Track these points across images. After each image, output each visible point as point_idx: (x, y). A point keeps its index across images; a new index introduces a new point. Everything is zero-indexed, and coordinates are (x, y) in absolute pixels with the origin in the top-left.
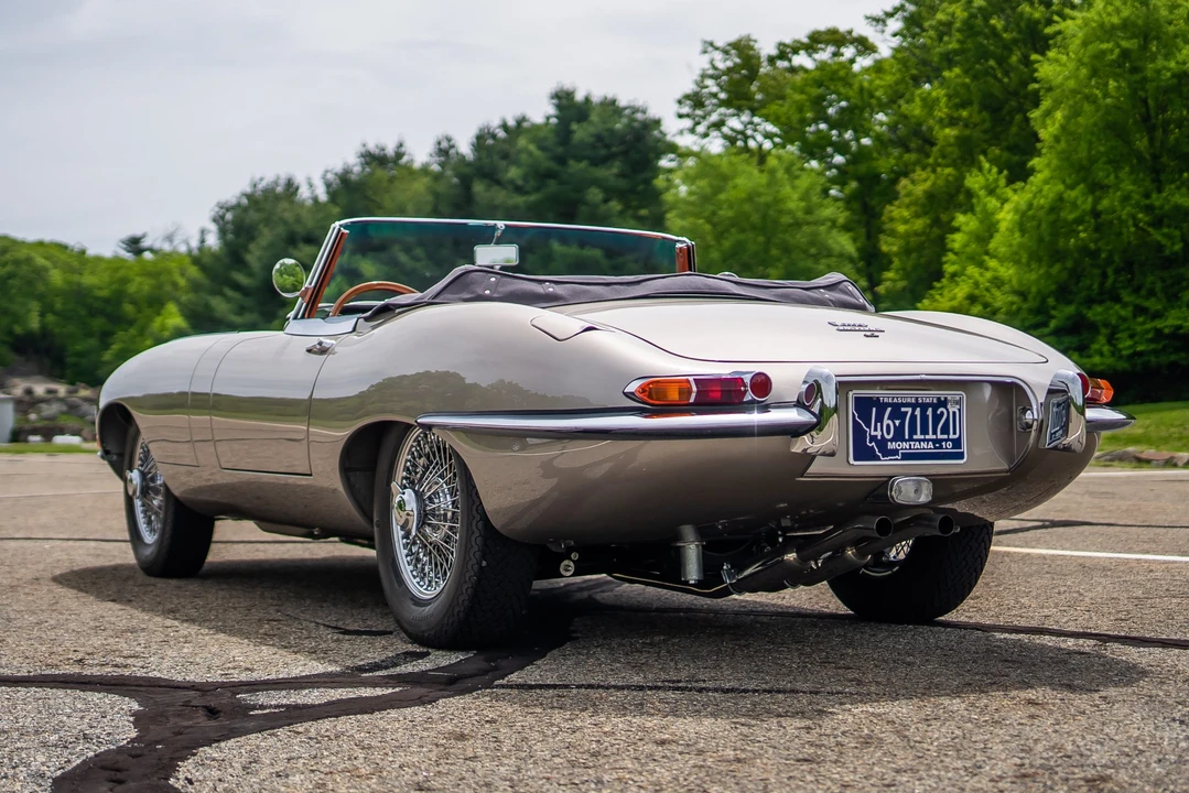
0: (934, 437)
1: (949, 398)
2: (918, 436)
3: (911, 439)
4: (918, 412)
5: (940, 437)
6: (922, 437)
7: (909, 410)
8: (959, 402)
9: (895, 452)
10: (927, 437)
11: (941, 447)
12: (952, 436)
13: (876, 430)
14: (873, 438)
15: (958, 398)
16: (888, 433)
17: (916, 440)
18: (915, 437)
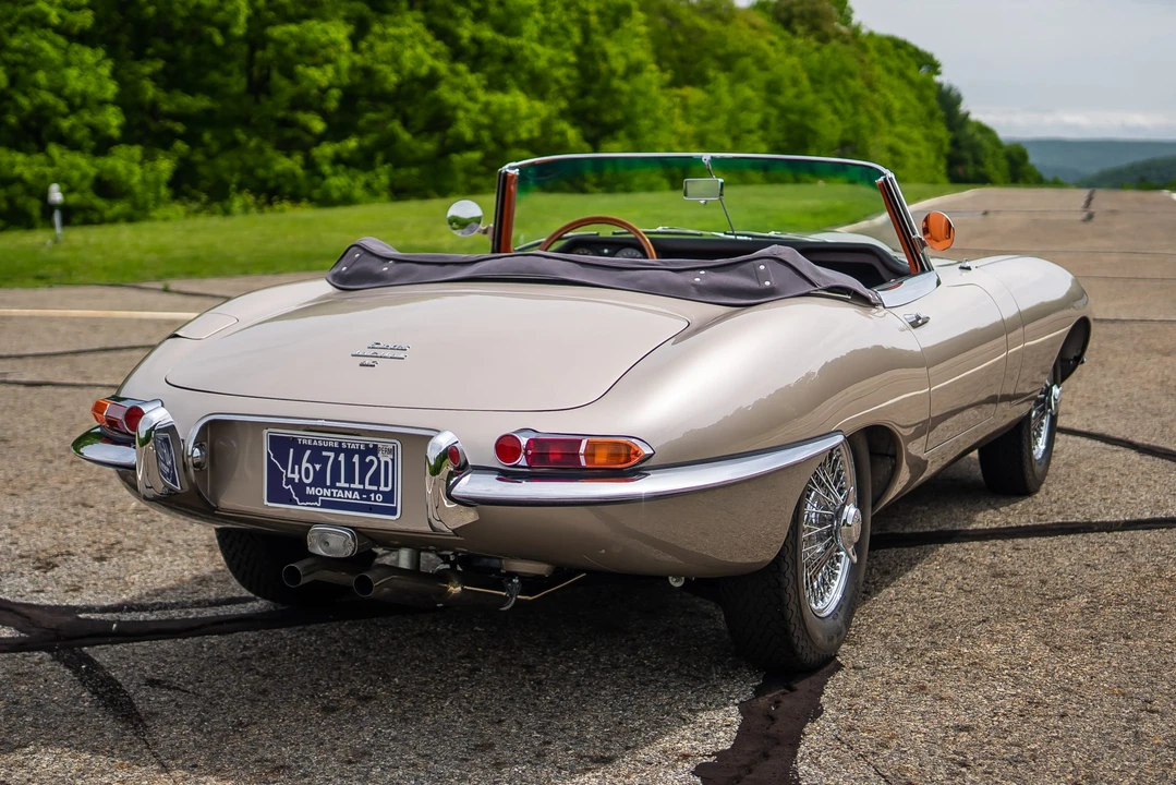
0: (361, 487)
1: (380, 445)
2: (342, 484)
3: (333, 486)
4: (342, 457)
5: (368, 487)
6: (347, 485)
7: (332, 455)
8: (392, 451)
9: (314, 498)
10: (352, 486)
11: (369, 499)
12: (382, 488)
13: (293, 472)
14: (290, 481)
15: (390, 446)
16: (307, 477)
17: (339, 488)
18: (338, 484)
